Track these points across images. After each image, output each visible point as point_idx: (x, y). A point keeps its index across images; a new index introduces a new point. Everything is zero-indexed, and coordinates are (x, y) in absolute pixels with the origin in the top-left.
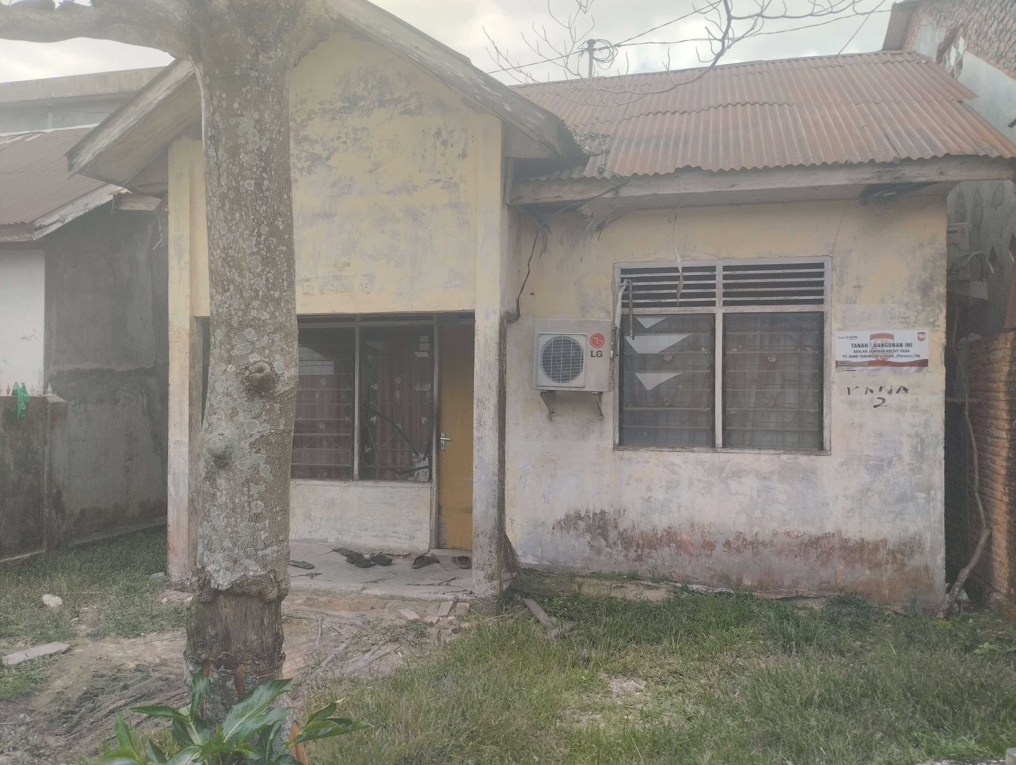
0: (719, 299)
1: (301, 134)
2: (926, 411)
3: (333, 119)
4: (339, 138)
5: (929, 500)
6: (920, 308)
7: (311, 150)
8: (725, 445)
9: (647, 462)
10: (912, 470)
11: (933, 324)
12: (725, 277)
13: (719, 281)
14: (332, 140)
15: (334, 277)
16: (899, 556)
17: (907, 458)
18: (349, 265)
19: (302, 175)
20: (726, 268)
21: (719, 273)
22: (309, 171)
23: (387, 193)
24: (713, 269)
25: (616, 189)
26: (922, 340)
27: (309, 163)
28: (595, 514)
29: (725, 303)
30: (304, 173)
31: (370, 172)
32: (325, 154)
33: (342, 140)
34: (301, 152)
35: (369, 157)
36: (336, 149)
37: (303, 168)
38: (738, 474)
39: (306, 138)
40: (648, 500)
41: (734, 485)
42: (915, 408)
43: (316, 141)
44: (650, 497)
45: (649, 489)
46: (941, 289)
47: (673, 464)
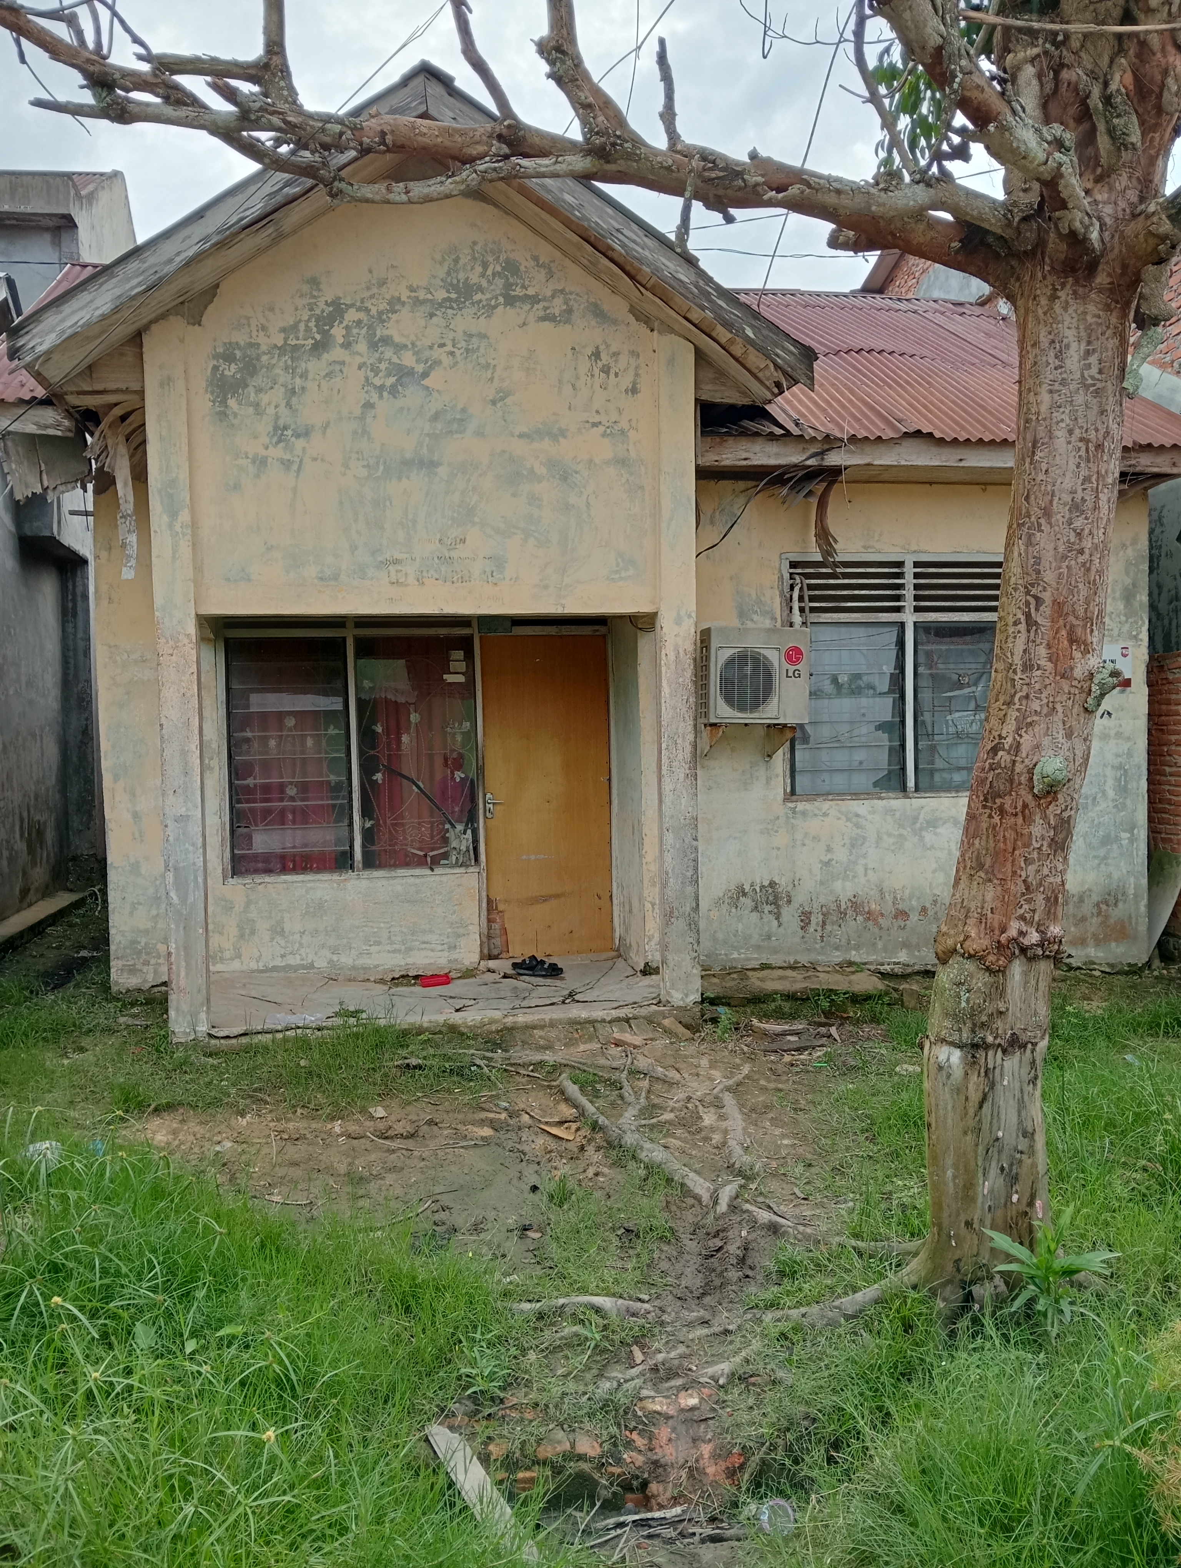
0: (909, 603)
1: (379, 333)
2: (1129, 739)
3: (432, 315)
4: (442, 345)
5: (1132, 840)
6: (1123, 618)
7: (395, 360)
8: (917, 789)
9: (825, 815)
10: (1116, 806)
11: (1135, 637)
12: (916, 576)
13: (909, 580)
14: (431, 348)
15: (439, 558)
16: (1104, 907)
17: (1111, 793)
18: (463, 541)
19: (381, 397)
20: (916, 564)
21: (909, 570)
22: (394, 391)
23: (521, 436)
24: (900, 564)
25: (821, 454)
26: (1125, 656)
27: (392, 380)
28: (762, 887)
29: (917, 609)
30: (385, 394)
31: (494, 402)
32: (420, 368)
33: (446, 349)
34: (380, 361)
35: (491, 379)
36: (437, 363)
37: (381, 388)
38: (933, 823)
39: (386, 341)
40: (828, 863)
41: (928, 837)
42: (1119, 735)
43: (405, 346)
44: (831, 860)
45: (829, 849)
46: (1143, 598)
47: (857, 815)
